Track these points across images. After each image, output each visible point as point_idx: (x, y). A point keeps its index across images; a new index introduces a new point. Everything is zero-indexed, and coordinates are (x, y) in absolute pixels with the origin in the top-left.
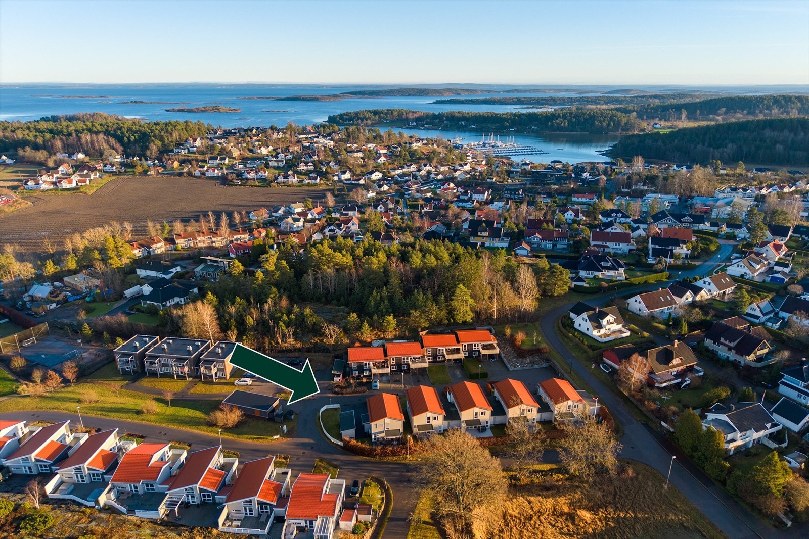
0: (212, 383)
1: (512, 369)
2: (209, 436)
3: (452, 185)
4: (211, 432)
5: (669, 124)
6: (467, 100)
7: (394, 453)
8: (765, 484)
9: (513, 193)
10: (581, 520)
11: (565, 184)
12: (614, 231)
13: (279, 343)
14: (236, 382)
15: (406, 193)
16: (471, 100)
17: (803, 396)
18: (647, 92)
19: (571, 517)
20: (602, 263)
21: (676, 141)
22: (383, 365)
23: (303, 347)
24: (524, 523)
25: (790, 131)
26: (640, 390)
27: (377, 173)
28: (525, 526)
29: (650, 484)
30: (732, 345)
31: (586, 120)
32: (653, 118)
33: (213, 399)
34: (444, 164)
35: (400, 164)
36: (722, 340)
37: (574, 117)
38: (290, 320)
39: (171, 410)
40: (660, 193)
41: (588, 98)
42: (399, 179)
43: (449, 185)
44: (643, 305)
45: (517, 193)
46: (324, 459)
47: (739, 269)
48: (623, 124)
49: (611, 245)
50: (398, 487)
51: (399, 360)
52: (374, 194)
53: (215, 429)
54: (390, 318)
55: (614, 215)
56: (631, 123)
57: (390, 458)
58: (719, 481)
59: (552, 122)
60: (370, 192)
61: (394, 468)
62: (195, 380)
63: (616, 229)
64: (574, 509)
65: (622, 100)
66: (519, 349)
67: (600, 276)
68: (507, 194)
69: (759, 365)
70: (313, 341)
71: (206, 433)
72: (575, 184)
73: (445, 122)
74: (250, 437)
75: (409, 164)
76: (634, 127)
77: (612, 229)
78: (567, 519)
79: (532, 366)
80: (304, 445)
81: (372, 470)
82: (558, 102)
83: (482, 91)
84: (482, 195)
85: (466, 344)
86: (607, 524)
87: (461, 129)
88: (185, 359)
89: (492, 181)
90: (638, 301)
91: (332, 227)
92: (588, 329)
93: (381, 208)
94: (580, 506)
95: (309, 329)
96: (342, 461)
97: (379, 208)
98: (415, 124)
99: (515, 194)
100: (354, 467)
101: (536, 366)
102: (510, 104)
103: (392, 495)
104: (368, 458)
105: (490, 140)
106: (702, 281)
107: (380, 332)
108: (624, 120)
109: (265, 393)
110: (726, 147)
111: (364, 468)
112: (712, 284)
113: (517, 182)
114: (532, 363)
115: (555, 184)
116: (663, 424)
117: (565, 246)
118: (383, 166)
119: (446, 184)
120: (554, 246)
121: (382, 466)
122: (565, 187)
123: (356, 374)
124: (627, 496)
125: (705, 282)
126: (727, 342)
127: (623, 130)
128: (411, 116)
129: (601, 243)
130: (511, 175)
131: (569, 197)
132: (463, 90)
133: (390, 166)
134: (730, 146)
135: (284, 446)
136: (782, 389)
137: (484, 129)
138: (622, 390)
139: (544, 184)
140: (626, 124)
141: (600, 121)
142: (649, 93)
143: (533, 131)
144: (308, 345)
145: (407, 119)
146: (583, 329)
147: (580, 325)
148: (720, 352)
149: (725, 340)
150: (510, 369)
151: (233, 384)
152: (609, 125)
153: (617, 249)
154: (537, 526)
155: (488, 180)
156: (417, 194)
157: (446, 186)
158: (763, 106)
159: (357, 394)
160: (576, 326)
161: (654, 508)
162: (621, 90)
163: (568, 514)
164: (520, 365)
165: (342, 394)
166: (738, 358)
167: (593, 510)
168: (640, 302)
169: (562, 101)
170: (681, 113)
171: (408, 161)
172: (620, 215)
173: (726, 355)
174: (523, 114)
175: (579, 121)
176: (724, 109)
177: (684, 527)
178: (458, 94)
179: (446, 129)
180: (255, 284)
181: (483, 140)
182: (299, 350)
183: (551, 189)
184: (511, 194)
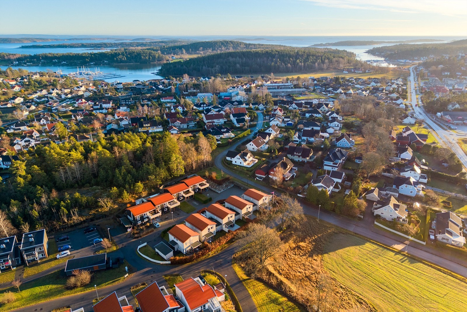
0: (37, 264)
1: (219, 192)
2: (77, 296)
3: (84, 100)
4: (76, 292)
5: (179, 57)
6: (46, 46)
7: (203, 254)
8: (351, 205)
9: (127, 101)
10: (303, 247)
11: (153, 93)
12: (212, 114)
13: (66, 222)
14: (58, 256)
15: (53, 109)
16: (49, 46)
17: (334, 168)
18: (154, 40)
19: (299, 247)
20: (222, 130)
21: (192, 65)
22: (155, 212)
23: (86, 219)
24: (284, 259)
25: (240, 58)
26: (282, 184)
27: (19, 98)
28: (286, 260)
29: (312, 221)
30: (300, 154)
31: (136, 56)
32: (171, 54)
33: (50, 273)
34: (66, 87)
35: (32, 90)
36: (295, 153)
37: (129, 54)
38: (67, 204)
39: (26, 293)
40: (203, 93)
41: (125, 43)
42: (38, 101)
43: (82, 101)
44: (254, 146)
45: (129, 101)
46: (168, 274)
47: (275, 122)
48: (157, 57)
49: (215, 121)
50: (219, 270)
51: (162, 206)
52: (27, 113)
53: (76, 290)
54: (139, 184)
55: (202, 106)
56: (161, 56)
57: (201, 258)
58: (332, 211)
59: (116, 58)
60: (24, 111)
61: (208, 261)
62: (19, 268)
63: (213, 112)
64: (296, 244)
65: (145, 44)
66: (217, 181)
67: (223, 137)
68: (123, 102)
69: (312, 160)
70: (91, 213)
71: (73, 295)
72: (159, 92)
73: (42, 61)
74: (107, 283)
75: (40, 90)
76: (163, 59)
77: (211, 113)
78: (298, 249)
79: (227, 188)
80: (147, 273)
81: (199, 268)
82: (109, 46)
83: (51, 39)
84: (108, 104)
85: (192, 186)
86: (312, 244)
87: (55, 65)
88: (7, 255)
89: (108, 95)
90: (251, 145)
91: (27, 139)
92: (241, 163)
93: (43, 121)
94: (298, 241)
95: (83, 206)
96: (178, 271)
97: (41, 121)
98: (17, 63)
99: (128, 102)
100: (188, 271)
101: (229, 187)
102: (77, 47)
103: (220, 275)
104: (190, 263)
105: (83, 71)
106: (268, 130)
107: (133, 194)
108: (157, 55)
109: (86, 255)
110: (216, 67)
111: (193, 269)
112: (273, 131)
113: (124, 95)
114: (227, 186)
115: (148, 93)
116: (298, 195)
117: (194, 125)
118: (20, 93)
119: (80, 100)
120: (188, 126)
121: (202, 263)
122: (154, 95)
123: (139, 223)
124: (309, 230)
125: (269, 131)
126: (298, 154)
127: (158, 61)
128: (12, 57)
129: (210, 121)
130: (118, 91)
131: (159, 100)
132: (37, 39)
133: (26, 93)
134: (217, 66)
135: (136, 278)
136: (326, 168)
137: (73, 64)
138: (273, 186)
139: (142, 94)
140: (159, 57)
141: (144, 56)
142: (155, 40)
143: (106, 64)
144: (89, 216)
145: (9, 60)
146: (238, 163)
147: (236, 162)
148: (295, 159)
149: (296, 153)
150: (219, 193)
151: (56, 259)
152: (149, 58)
153: (218, 122)
154: (290, 258)
155: (106, 95)
156: (62, 109)
157: (80, 101)
158: (218, 46)
159: (150, 234)
160: (234, 163)
161: (321, 230)
162: (141, 38)
163: (296, 247)
164: (222, 189)
165: (141, 237)
166: (304, 159)
167: (303, 241)
168: (253, 145)
169: (111, 45)
170: (182, 51)
171: (38, 88)
172: (205, 105)
173: (298, 159)
174: (97, 54)
175: (132, 57)
176: (201, 48)
177: (335, 233)
178: (34, 42)
179: (44, 65)
180: (19, 187)
181: (78, 71)
182: (84, 221)
183: (147, 96)
184: (126, 102)
